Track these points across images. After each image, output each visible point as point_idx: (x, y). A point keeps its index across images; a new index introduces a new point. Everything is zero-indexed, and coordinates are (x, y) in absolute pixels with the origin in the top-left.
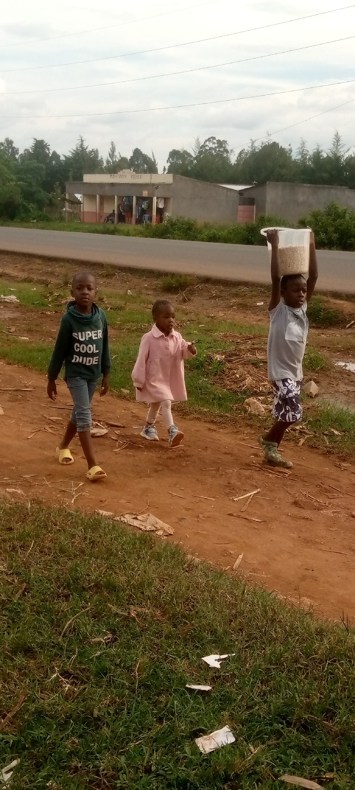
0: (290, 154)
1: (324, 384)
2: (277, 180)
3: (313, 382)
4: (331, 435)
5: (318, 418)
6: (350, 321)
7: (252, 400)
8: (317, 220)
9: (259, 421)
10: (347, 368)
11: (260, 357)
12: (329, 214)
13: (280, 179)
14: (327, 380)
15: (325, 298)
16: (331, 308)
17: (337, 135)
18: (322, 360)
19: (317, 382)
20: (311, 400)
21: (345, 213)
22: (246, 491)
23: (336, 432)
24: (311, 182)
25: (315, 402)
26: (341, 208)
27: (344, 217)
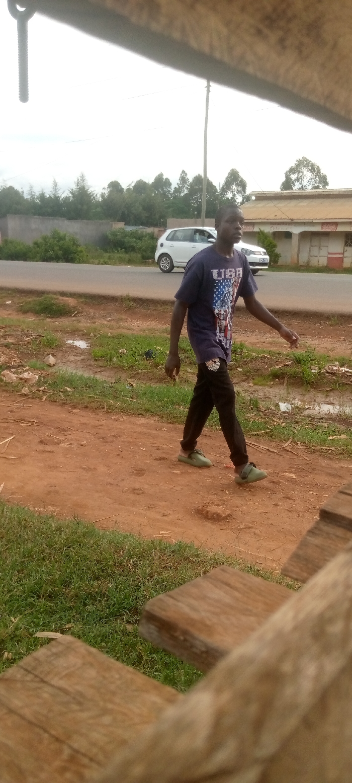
0: (23, 194)
1: (59, 356)
2: (15, 213)
3: (50, 356)
4: (65, 392)
5: (55, 380)
6: (74, 312)
7: (6, 372)
8: (45, 241)
9: (13, 387)
10: (75, 345)
11: (10, 341)
12: (54, 238)
13: (17, 212)
14: (61, 354)
15: (55, 296)
16: (60, 303)
17: (55, 182)
18: (56, 340)
19: (53, 355)
20: (51, 368)
21: (65, 236)
22: (4, 438)
23: (69, 389)
24: (40, 215)
25: (53, 370)
26: (62, 234)
27: (65, 239)
